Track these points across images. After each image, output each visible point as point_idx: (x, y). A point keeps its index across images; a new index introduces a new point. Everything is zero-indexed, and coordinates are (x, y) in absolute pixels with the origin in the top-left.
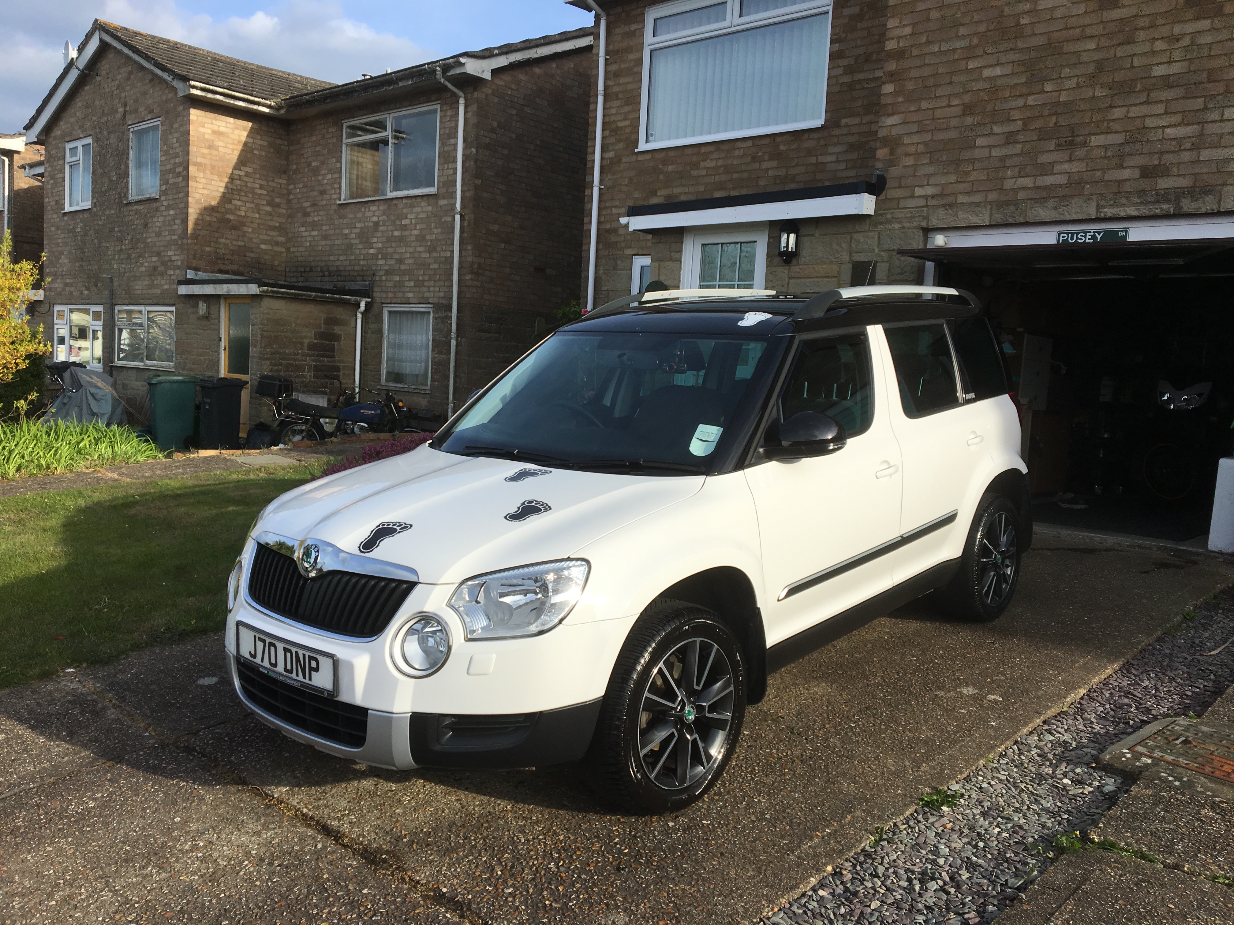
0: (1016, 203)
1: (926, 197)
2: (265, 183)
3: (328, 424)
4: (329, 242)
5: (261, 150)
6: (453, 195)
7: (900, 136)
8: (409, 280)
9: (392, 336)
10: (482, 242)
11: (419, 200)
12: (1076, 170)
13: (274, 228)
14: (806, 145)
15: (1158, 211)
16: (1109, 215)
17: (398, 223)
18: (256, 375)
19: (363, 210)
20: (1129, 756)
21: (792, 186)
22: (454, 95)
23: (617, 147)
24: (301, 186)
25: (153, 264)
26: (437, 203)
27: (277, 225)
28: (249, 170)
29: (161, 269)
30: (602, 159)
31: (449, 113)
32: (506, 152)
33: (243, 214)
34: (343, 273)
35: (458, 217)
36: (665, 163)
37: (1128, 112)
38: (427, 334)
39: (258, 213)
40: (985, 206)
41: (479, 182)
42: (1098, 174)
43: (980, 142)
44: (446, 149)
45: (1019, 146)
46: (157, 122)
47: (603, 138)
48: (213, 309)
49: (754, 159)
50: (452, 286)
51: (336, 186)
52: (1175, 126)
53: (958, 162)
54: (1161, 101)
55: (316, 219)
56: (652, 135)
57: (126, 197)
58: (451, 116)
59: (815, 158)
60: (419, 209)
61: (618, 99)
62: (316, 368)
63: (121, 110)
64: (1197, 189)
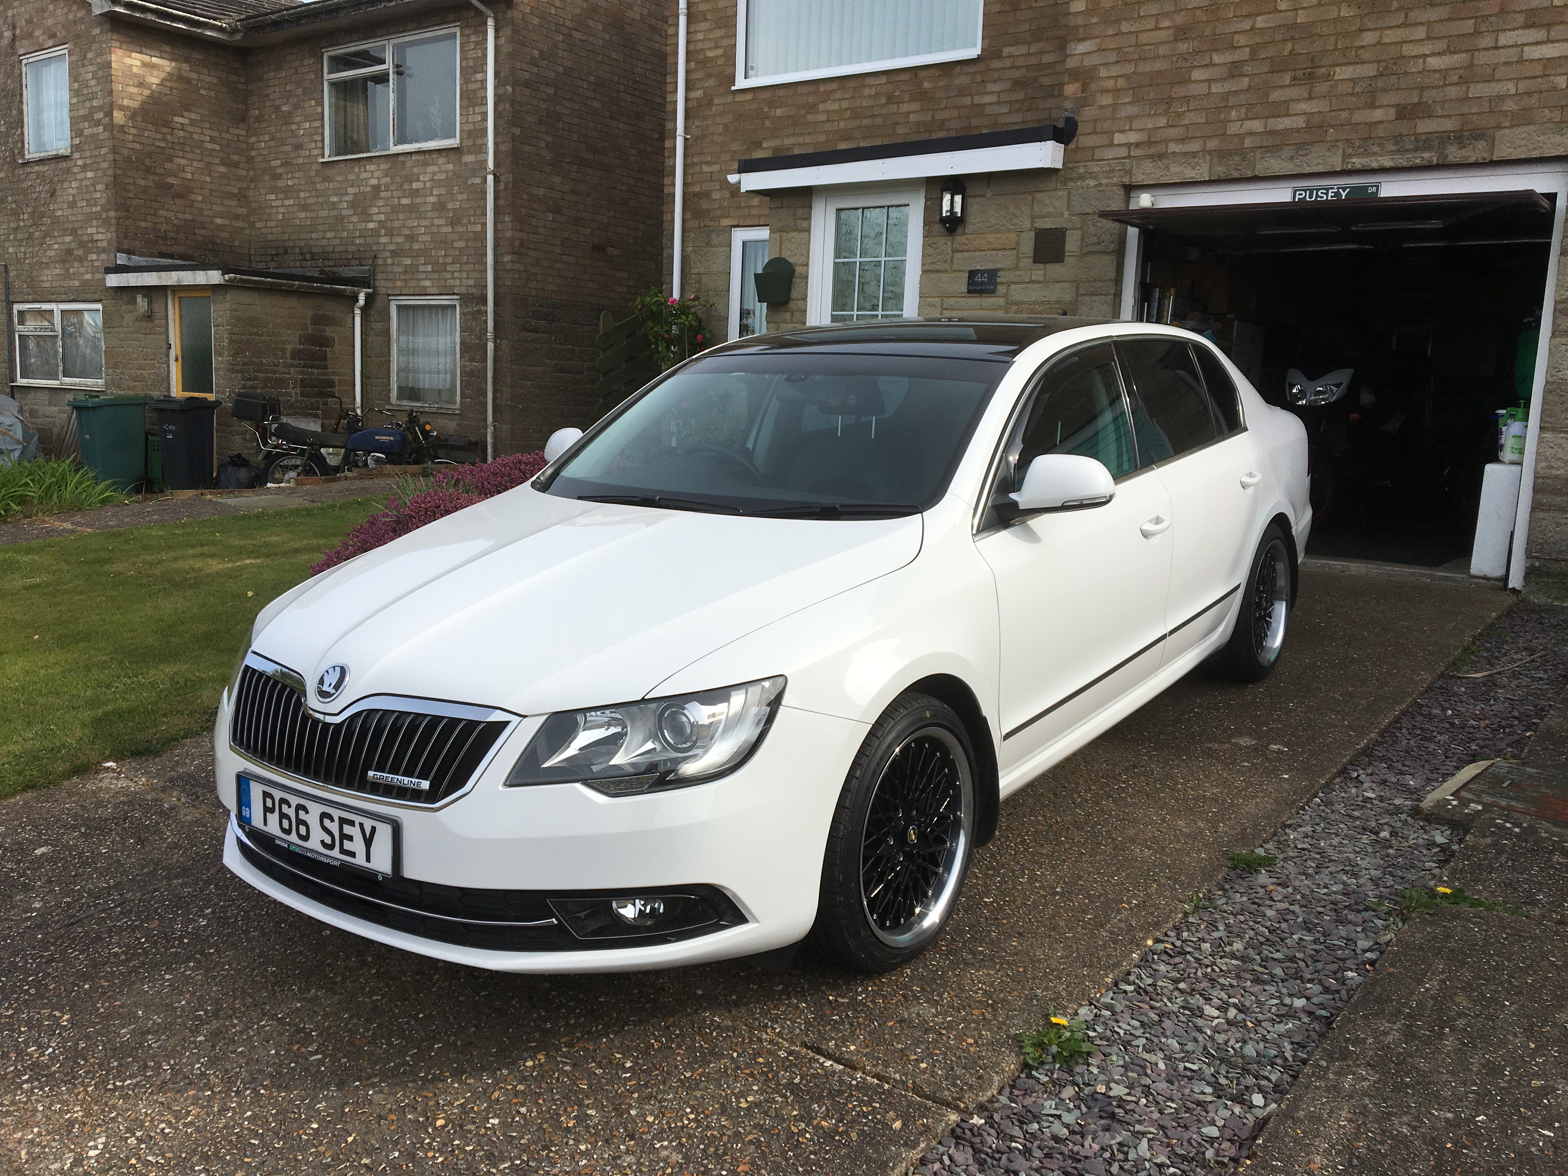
0: (1242, 153)
1: (1128, 145)
2: (217, 134)
3: (331, 455)
4: (309, 214)
5: (209, 89)
6: (482, 149)
7: (1094, 68)
8: (425, 264)
9: (403, 339)
10: (524, 211)
11: (434, 156)
12: (1316, 110)
13: (232, 196)
14: (957, 81)
15: (1418, 161)
16: (1358, 166)
17: (406, 186)
18: (223, 393)
19: (356, 169)
20: (1455, 803)
21: (942, 135)
22: (480, 13)
23: (707, 84)
24: (267, 138)
25: (67, 246)
26: (460, 160)
27: (236, 191)
28: (193, 116)
29: (80, 252)
30: (687, 99)
31: (473, 38)
32: (551, 91)
33: (189, 176)
34: (331, 256)
35: (490, 178)
36: (772, 105)
37: (1381, 37)
38: (452, 334)
39: (210, 175)
40: (1203, 157)
41: (517, 131)
42: (1344, 114)
43: (1197, 75)
44: (472, 86)
45: (1246, 80)
46: (63, 50)
47: (688, 72)
48: (157, 307)
49: (890, 99)
50: (485, 270)
51: (318, 138)
52: (1439, 54)
53: (1169, 101)
54: (1422, 24)
55: (290, 183)
56: (752, 68)
57: (22, 154)
58: (477, 43)
59: (969, 99)
60: (436, 169)
61: (706, 20)
62: (304, 383)
63: (8, 34)
64: (1466, 133)
